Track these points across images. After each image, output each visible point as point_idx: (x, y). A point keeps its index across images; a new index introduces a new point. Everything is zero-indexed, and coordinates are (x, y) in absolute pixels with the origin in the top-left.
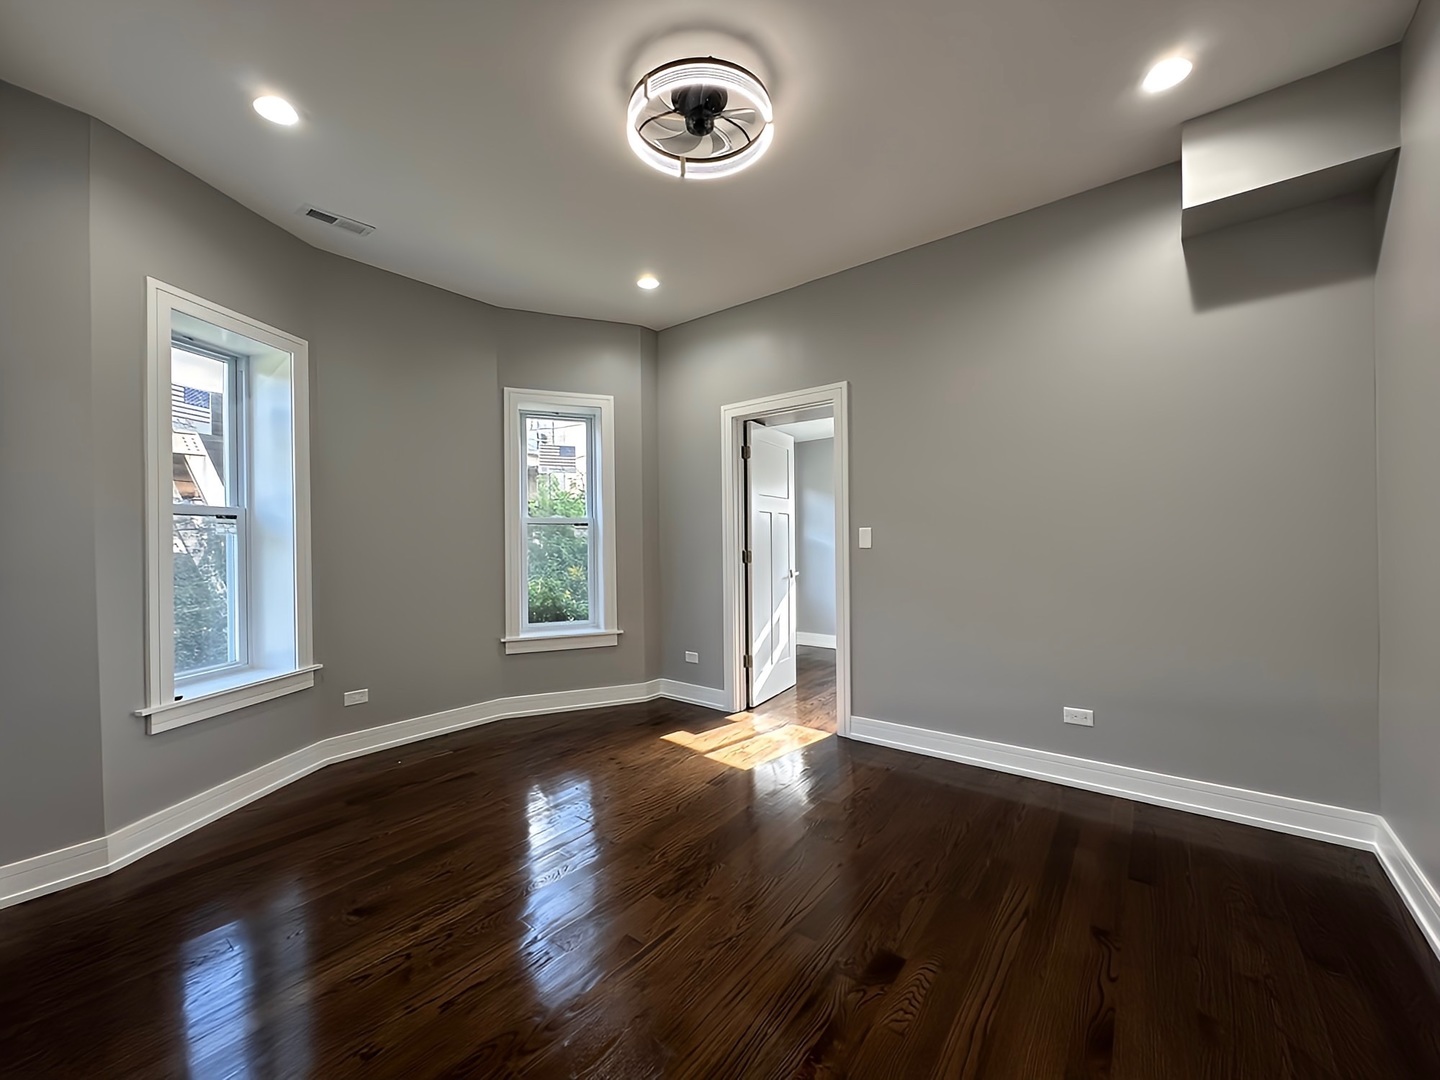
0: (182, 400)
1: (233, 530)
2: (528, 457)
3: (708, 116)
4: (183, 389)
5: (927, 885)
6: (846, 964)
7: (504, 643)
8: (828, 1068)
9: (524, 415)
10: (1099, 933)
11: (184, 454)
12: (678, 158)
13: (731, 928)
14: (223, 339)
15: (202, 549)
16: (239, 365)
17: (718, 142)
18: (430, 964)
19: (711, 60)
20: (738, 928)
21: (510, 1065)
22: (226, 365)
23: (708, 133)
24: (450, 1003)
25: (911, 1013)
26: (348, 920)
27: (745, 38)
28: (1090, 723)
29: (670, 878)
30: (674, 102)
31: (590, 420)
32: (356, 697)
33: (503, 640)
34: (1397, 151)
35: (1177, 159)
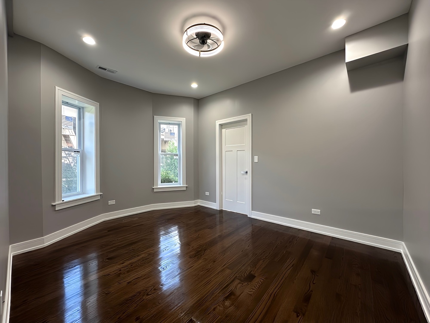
0: (65, 119)
1: (79, 155)
2: (161, 136)
3: (205, 39)
4: (65, 117)
5: (266, 257)
6: (239, 277)
7: (154, 188)
8: (229, 302)
9: (160, 123)
10: (313, 272)
11: (69, 135)
12: (198, 51)
13: (208, 266)
14: (76, 103)
15: (74, 162)
16: (81, 111)
17: (209, 46)
18: (126, 272)
19: (205, 24)
20: (210, 266)
21: (144, 297)
22: (77, 110)
23: (206, 44)
24: (130, 282)
25: (255, 290)
26: (106, 261)
27: (214, 18)
28: (319, 214)
29: (194, 253)
30: (196, 36)
31: (179, 125)
32: (112, 202)
33: (153, 188)
34: (408, 44)
35: (344, 48)
